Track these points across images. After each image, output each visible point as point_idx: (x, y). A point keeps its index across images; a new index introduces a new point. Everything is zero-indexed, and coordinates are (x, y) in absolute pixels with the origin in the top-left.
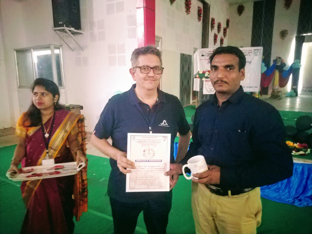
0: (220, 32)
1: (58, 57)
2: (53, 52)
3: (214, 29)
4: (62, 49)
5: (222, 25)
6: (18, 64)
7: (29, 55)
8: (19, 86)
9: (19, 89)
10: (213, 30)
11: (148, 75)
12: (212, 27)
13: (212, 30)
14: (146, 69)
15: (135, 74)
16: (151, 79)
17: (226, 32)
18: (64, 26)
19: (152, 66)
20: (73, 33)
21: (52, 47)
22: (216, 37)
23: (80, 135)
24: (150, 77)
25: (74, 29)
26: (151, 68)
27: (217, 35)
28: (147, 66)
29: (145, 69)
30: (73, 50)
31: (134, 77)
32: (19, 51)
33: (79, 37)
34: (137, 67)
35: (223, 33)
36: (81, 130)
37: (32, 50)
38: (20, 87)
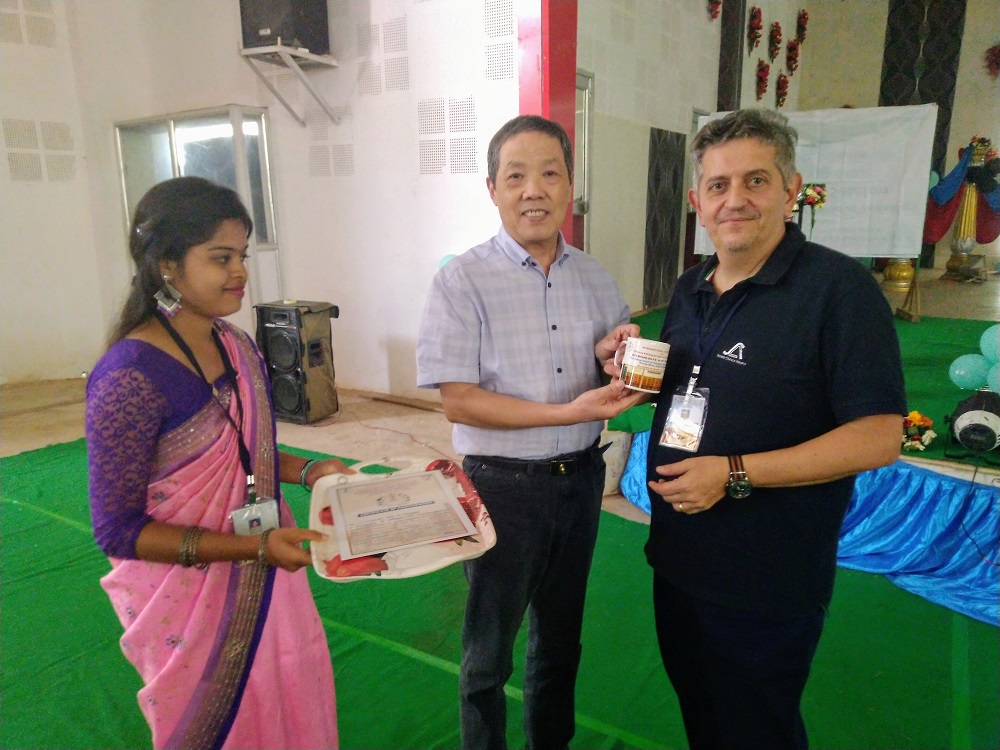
0: (777, 54)
1: (254, 145)
2: (238, 129)
3: (757, 46)
4: (267, 118)
5: (783, 31)
7: (160, 140)
10: (754, 49)
12: (753, 39)
13: (751, 49)
17: (797, 55)
18: (276, 44)
20: (306, 66)
21: (235, 113)
22: (762, 71)
25: (307, 50)
27: (768, 67)
30: (303, 124)
33: (322, 77)
35: (784, 60)
37: (172, 123)
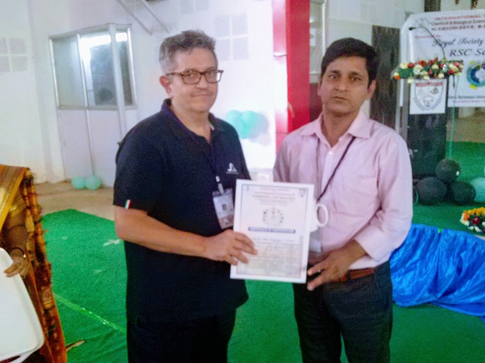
1: (124, 47)
2: (113, 38)
4: (131, 30)
6: (56, 63)
7: (73, 45)
8: (58, 105)
9: (59, 111)
11: (198, 86)
14: (192, 76)
15: (171, 86)
16: (204, 93)
19: (202, 71)
21: (112, 28)
23: (29, 212)
24: (202, 89)
26: (202, 74)
28: (193, 70)
29: (189, 75)
30: (151, 33)
31: (169, 90)
32: (56, 40)
34: (173, 74)
36: (31, 202)
37: (78, 36)
38: (60, 107)
